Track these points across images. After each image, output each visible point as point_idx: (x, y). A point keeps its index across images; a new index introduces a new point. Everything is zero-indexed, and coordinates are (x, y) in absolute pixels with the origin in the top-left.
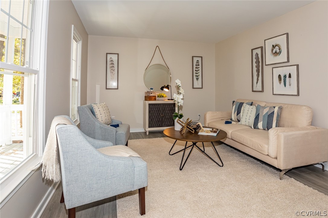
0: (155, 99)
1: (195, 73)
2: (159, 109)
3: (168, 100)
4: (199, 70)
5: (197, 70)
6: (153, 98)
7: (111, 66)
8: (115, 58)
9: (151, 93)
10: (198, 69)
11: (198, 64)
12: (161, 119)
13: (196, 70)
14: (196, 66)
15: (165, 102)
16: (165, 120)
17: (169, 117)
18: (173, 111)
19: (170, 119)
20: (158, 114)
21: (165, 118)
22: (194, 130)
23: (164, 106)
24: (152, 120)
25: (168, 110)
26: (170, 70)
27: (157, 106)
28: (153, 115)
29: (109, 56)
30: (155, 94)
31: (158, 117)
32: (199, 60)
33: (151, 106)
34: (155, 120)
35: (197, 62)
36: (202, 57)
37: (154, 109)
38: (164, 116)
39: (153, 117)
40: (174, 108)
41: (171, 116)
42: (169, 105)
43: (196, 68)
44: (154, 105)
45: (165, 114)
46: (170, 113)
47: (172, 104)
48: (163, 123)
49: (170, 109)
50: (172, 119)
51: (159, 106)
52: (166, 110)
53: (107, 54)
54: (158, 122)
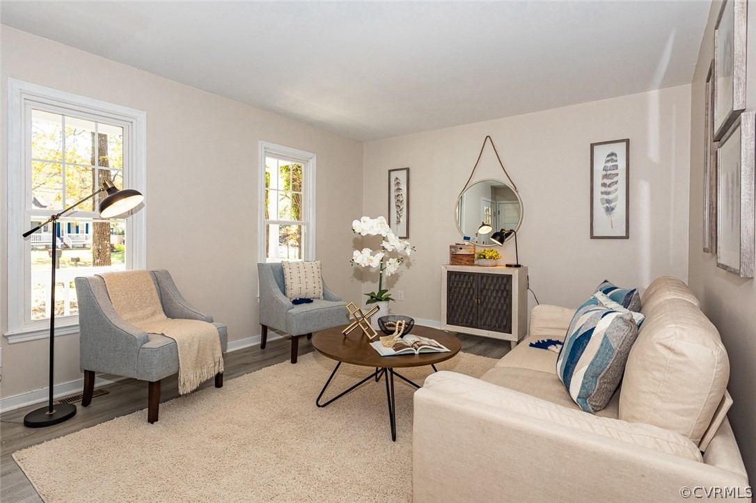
0: (471, 263)
1: (602, 193)
2: (472, 285)
3: (507, 266)
4: (616, 182)
5: (608, 182)
6: (465, 259)
7: (397, 194)
8: (402, 176)
9: (461, 249)
10: (615, 180)
11: (614, 163)
12: (474, 308)
13: (604, 185)
14: (604, 172)
15: (485, 270)
16: (484, 312)
17: (494, 307)
18: (505, 293)
19: (497, 313)
20: (469, 297)
21: (485, 309)
22: (376, 334)
23: (482, 278)
24: (455, 308)
25: (493, 291)
26: (517, 192)
27: (467, 278)
28: (457, 297)
29: (394, 175)
30: (471, 252)
31: (467, 302)
32: (615, 152)
33: (453, 277)
34: (462, 310)
35: (609, 158)
36: (628, 140)
37: (460, 284)
38: (482, 304)
39: (457, 303)
40: (507, 286)
41: (500, 307)
42: (495, 279)
43: (605, 176)
44: (460, 276)
45: (484, 299)
46: (497, 298)
47: (503, 276)
48: (479, 320)
49: (497, 288)
50: (502, 313)
51: (471, 277)
52: (488, 290)
53: (390, 171)
54: (469, 314)
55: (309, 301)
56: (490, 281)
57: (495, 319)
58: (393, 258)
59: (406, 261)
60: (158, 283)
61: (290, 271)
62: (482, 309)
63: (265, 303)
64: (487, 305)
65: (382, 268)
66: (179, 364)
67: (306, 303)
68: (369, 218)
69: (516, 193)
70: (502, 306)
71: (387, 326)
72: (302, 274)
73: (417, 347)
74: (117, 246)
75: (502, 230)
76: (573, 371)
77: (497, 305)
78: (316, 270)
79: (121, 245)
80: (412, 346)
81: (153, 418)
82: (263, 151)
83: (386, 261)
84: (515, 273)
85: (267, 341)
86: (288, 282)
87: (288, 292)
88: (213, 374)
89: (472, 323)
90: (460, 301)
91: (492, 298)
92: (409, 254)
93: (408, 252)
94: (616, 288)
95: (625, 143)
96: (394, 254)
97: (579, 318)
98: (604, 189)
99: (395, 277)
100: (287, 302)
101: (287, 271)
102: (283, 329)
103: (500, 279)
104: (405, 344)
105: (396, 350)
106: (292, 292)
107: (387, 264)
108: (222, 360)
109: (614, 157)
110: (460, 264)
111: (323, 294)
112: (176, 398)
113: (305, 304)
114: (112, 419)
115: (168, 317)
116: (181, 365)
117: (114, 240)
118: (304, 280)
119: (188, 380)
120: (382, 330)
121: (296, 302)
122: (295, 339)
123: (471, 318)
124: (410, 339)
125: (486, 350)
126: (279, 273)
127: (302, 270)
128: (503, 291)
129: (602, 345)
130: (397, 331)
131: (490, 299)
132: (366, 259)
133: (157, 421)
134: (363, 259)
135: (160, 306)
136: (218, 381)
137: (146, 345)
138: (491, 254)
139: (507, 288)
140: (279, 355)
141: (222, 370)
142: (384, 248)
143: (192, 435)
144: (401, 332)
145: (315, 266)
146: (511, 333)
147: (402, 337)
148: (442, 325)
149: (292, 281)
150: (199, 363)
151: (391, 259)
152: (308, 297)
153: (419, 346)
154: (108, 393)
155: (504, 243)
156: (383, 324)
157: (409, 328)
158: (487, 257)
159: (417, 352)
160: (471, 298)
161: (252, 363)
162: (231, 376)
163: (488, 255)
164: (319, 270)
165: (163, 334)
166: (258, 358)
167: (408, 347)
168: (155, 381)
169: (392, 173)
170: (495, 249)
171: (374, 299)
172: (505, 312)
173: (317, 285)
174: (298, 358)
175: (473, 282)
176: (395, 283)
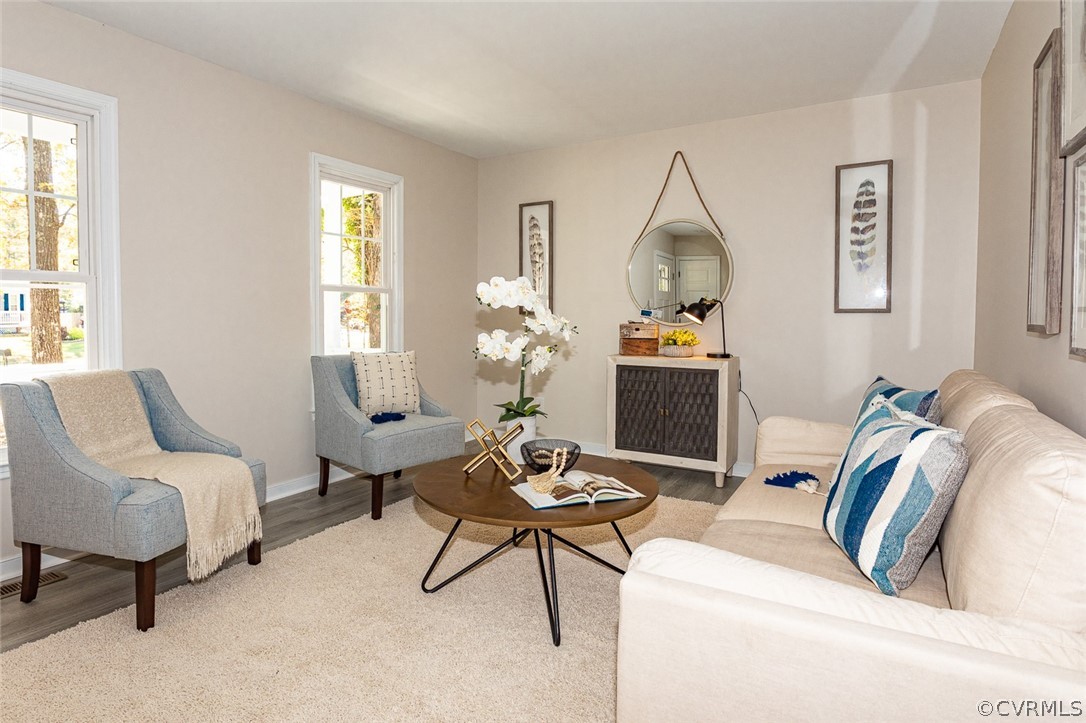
0: (654, 352)
1: (852, 243)
2: (655, 387)
3: (709, 355)
4: (873, 226)
5: (861, 225)
6: (644, 345)
7: (533, 243)
8: (542, 214)
9: (637, 329)
10: (871, 222)
11: (871, 197)
12: (659, 423)
13: (855, 230)
14: (856, 211)
15: (676, 362)
16: (675, 428)
17: (690, 420)
18: (707, 399)
19: (695, 430)
20: (651, 406)
21: (675, 425)
22: (520, 471)
23: (671, 376)
24: (629, 423)
25: (688, 396)
26: (724, 240)
27: (647, 375)
28: (633, 405)
29: (528, 212)
30: (653, 334)
31: (648, 414)
32: (872, 179)
33: (625, 374)
34: (639, 426)
35: (863, 189)
36: (892, 161)
37: (636, 385)
38: (671, 416)
39: (632, 415)
40: (711, 387)
41: (699, 420)
42: (692, 376)
43: (857, 217)
44: (637, 372)
45: (675, 408)
46: (696, 406)
47: (704, 373)
48: (667, 440)
49: (695, 390)
50: (703, 431)
51: (655, 375)
52: (680, 395)
53: (521, 206)
54: (651, 433)
55: (398, 417)
56: (683, 381)
57: (691, 438)
58: (543, 345)
59: (563, 349)
60: (145, 394)
61: (366, 368)
62: (672, 424)
63: (325, 421)
64: (679, 418)
65: (524, 362)
66: (186, 530)
67: (394, 420)
68: (502, 279)
69: (722, 242)
70: (703, 419)
71: (536, 457)
72: (386, 374)
73: (591, 491)
74: (70, 330)
75: (702, 299)
76: (864, 527)
77: (695, 418)
78: (408, 367)
79: (77, 329)
80: (583, 491)
81: (145, 622)
82: (318, 169)
83: (531, 350)
84: (722, 366)
85: (329, 482)
86: (362, 386)
87: (363, 403)
88: (244, 543)
89: (654, 447)
90: (637, 411)
91: (687, 406)
92: (567, 339)
93: (567, 335)
94: (900, 389)
95: (886, 166)
96: (543, 339)
97: (865, 440)
98: (855, 237)
99: (545, 376)
100: (363, 420)
101: (360, 369)
102: (357, 462)
103: (700, 376)
104: (570, 486)
105: (558, 497)
106: (369, 402)
107: (534, 356)
108: (259, 519)
109: (870, 188)
110: (637, 354)
111: (421, 406)
112: (182, 585)
113: (392, 422)
114: (74, 625)
115: (163, 449)
116: (190, 531)
117: (67, 320)
118: (388, 383)
119: (203, 556)
120: (527, 464)
121: (379, 419)
122: (377, 481)
123: (654, 438)
124: (576, 479)
125: (678, 487)
126: (348, 372)
127: (386, 367)
128: (703, 396)
129: (913, 484)
130: (555, 466)
131: (683, 407)
132: (498, 346)
133: (152, 626)
134: (494, 348)
135: (149, 430)
136: (253, 553)
137: (129, 500)
138: (685, 338)
139: (711, 392)
140: (350, 506)
141: (259, 535)
142: (527, 329)
143: (215, 650)
144: (562, 467)
145: (406, 361)
146: (716, 460)
147: (562, 475)
148: (609, 450)
149: (368, 384)
150: (219, 527)
151: (539, 348)
152: (396, 411)
153: (595, 490)
154: (66, 578)
155: (706, 319)
156: (529, 455)
157: (575, 460)
158: (680, 343)
159: (592, 501)
160: (655, 407)
161: (306, 521)
162: (273, 544)
163: (681, 339)
164: (412, 366)
165: (156, 480)
166: (316, 511)
167: (576, 492)
168: (145, 560)
169: (525, 209)
170: (691, 330)
171: (512, 412)
172: (707, 428)
173: (410, 390)
174: (383, 509)
175: (657, 382)
176: (545, 384)
